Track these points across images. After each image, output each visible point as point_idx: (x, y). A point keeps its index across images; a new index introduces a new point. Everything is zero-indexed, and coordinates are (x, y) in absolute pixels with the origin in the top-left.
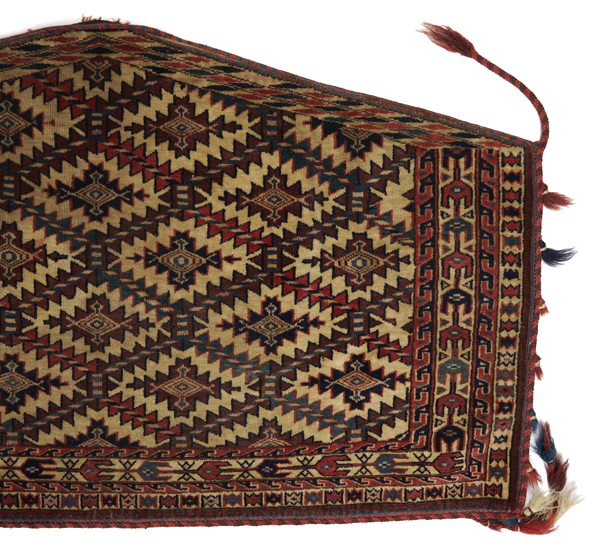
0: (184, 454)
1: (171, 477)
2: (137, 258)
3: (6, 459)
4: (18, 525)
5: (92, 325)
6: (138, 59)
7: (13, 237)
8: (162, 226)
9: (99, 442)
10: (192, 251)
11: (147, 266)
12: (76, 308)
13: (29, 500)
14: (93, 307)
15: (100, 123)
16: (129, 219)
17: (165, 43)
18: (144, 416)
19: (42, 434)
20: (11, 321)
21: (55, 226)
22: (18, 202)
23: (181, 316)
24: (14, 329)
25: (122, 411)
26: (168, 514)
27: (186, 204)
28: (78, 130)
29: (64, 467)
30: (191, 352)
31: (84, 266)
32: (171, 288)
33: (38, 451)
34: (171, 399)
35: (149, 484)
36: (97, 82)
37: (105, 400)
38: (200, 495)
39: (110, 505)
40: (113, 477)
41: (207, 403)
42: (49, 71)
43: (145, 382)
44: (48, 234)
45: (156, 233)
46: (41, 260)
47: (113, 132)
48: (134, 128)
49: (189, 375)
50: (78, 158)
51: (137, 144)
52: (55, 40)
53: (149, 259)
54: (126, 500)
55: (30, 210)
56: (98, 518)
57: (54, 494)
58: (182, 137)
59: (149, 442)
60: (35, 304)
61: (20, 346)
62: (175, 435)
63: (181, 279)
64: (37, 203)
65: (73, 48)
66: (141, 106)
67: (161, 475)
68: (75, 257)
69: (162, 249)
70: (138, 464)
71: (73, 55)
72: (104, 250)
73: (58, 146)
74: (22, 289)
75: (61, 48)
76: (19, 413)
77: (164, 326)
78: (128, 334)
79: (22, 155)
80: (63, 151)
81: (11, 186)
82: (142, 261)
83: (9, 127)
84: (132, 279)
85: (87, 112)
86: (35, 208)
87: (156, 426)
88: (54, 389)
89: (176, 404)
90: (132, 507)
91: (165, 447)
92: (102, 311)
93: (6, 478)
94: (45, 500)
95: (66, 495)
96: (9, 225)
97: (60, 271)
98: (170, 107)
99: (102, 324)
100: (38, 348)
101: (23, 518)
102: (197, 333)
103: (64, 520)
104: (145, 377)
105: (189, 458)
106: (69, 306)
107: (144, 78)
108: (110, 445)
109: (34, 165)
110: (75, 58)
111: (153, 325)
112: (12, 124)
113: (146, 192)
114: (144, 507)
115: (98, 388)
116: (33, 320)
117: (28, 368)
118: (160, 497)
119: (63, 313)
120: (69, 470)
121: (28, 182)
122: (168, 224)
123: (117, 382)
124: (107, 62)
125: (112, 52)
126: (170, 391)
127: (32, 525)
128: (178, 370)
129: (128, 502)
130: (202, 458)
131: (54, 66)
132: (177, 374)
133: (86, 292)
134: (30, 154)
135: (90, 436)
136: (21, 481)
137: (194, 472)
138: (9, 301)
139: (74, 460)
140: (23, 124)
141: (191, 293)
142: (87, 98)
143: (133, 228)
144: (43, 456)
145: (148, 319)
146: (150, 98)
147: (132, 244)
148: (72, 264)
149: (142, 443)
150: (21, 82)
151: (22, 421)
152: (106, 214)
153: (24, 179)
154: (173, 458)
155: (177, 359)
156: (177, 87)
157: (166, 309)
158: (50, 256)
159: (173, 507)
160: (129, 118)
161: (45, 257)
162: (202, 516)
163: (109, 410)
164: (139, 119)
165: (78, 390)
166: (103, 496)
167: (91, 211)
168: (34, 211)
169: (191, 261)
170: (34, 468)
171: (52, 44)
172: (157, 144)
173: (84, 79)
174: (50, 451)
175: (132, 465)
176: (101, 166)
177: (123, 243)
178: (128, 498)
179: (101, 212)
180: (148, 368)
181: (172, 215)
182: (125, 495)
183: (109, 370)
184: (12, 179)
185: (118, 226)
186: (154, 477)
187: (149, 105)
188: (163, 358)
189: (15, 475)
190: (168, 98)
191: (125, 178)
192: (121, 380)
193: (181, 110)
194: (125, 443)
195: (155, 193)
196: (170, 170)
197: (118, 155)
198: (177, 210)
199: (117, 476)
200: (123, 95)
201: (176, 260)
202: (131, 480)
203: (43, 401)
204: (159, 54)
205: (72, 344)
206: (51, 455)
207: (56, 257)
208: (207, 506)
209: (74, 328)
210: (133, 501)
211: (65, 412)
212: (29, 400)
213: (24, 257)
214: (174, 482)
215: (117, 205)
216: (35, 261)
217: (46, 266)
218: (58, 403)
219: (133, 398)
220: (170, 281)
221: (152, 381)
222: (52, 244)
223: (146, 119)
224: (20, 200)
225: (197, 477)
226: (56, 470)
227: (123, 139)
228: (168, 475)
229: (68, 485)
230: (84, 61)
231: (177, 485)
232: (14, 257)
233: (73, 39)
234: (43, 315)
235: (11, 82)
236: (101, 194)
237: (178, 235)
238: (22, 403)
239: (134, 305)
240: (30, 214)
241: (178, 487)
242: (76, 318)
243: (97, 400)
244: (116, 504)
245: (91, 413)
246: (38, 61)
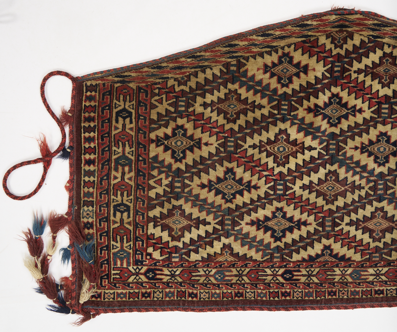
0: (377, 264)
1: (368, 278)
2: (356, 148)
3: (272, 270)
4: (279, 309)
5: (327, 188)
6: (364, 31)
7: (285, 137)
8: (372, 129)
9: (327, 258)
10: (389, 143)
11: (362, 153)
12: (319, 179)
13: (285, 294)
14: (328, 178)
15: (339, 69)
16: (353, 125)
17: (380, 21)
18: (355, 242)
19: (294, 254)
20: (281, 187)
21: (312, 130)
22: (289, 117)
23: (381, 182)
24: (282, 192)
25: (342, 239)
26: (367, 300)
27: (387, 115)
28: (326, 73)
29: (307, 273)
30: (384, 203)
31: (325, 153)
32: (376, 166)
33: (292, 265)
34: (371, 231)
35: (355, 283)
36: (339, 44)
37: (332, 233)
38: (385, 288)
39: (332, 296)
40: (334, 279)
41: (392, 234)
42: (312, 39)
43: (356, 222)
44: (306, 135)
45: (368, 133)
46: (301, 151)
47: (347, 74)
48: (359, 71)
49: (382, 217)
50: (326, 90)
51: (359, 81)
52: (317, 21)
53: (363, 149)
54: (342, 292)
55: (296, 121)
56: (325, 303)
57: (300, 290)
58: (386, 76)
59: (357, 257)
60: (295, 177)
61: (285, 202)
62: (372, 253)
63: (381, 160)
64: (300, 117)
65: (326, 25)
66: (364, 59)
67: (363, 277)
68: (320, 149)
69: (371, 143)
70: (350, 271)
71: (326, 29)
72: (337, 144)
73: (316, 83)
74: (288, 168)
75: (320, 25)
76: (282, 242)
77: (370, 188)
78: (349, 194)
79: (293, 89)
80: (319, 86)
81: (286, 107)
82: (359, 150)
83: (286, 73)
84: (352, 160)
85: (332, 63)
86: (299, 120)
87: (362, 248)
88: (303, 227)
89: (374, 234)
90: (345, 297)
91: (366, 260)
92: (334, 180)
93: (272, 281)
94: (295, 294)
95: (306, 291)
96: (283, 130)
97: (312, 157)
98: (380, 58)
99: (333, 188)
100: (295, 203)
101: (282, 305)
102: (389, 192)
103: (305, 306)
104: (357, 219)
105: (380, 267)
106: (315, 178)
107: (367, 42)
108: (334, 260)
109: (300, 95)
110: (327, 31)
111: (363, 188)
112: (288, 70)
113: (363, 109)
114: (352, 297)
115: (329, 226)
116: (293, 186)
117: (288, 215)
118: (362, 290)
119: (311, 182)
120: (309, 276)
121: (296, 105)
122: (375, 128)
123: (340, 222)
124: (345, 33)
125: (349, 27)
126: (371, 227)
127: (287, 309)
128: (376, 214)
129: (343, 294)
130: (387, 266)
131: (315, 36)
132: (376, 216)
133: (325, 169)
134: (298, 88)
135: (323, 255)
136: (281, 283)
137: (382, 275)
138: (280, 176)
139: (312, 269)
140: (294, 70)
141: (387, 168)
142: (333, 54)
143: (355, 130)
144: (294, 267)
145: (360, 184)
146: (369, 53)
147: (354, 140)
148: (319, 152)
149: (353, 259)
150: (295, 46)
151: (283, 247)
152: (339, 122)
153: (293, 103)
154: (371, 267)
155: (376, 207)
156: (386, 47)
157: (372, 178)
158: (306, 148)
159: (369, 296)
160: (356, 66)
161: (303, 148)
162: (386, 301)
163: (335, 239)
164: (362, 66)
165: (317, 227)
166: (328, 291)
167: (331, 121)
168: (298, 122)
169: (387, 149)
170: (289, 276)
171: (315, 23)
172: (372, 80)
173: (332, 43)
174: (299, 264)
175: (346, 271)
176: (338, 94)
177: (348, 140)
178: (343, 291)
179: (337, 121)
180: (359, 213)
181: (378, 122)
182: (341, 289)
183: (336, 215)
184: (287, 103)
185: (346, 129)
186: (359, 278)
187: (368, 57)
188: (368, 207)
189: (277, 279)
190: (379, 53)
191: (352, 101)
192: (343, 221)
193: (387, 60)
194: (343, 258)
195: (369, 109)
196: (378, 95)
197: (349, 87)
198: (381, 119)
199: (337, 278)
200: (353, 52)
201: (379, 149)
202: (345, 280)
203: (296, 235)
204: (376, 28)
205: (315, 200)
206: (299, 267)
207: (310, 148)
208: (389, 295)
209: (317, 191)
210: (346, 293)
211: (308, 241)
212: (288, 234)
213: (290, 149)
214: (370, 281)
215: (346, 117)
216: (297, 152)
217: (304, 154)
218: (305, 236)
219: (349, 231)
220: (375, 162)
221: (361, 221)
222: (308, 141)
223: (366, 66)
224: (290, 115)
225: (384, 278)
226: (302, 276)
227: (353, 78)
228: (367, 277)
229: (308, 285)
230: (332, 32)
231: (372, 283)
232: (284, 149)
233: (327, 20)
234: (299, 183)
235: (289, 46)
236: (337, 111)
237: (382, 134)
238: (284, 236)
239: (353, 176)
240: (295, 124)
241: (373, 284)
242: (318, 185)
243: (328, 233)
244: (336, 295)
245: (324, 241)
246: (306, 33)
